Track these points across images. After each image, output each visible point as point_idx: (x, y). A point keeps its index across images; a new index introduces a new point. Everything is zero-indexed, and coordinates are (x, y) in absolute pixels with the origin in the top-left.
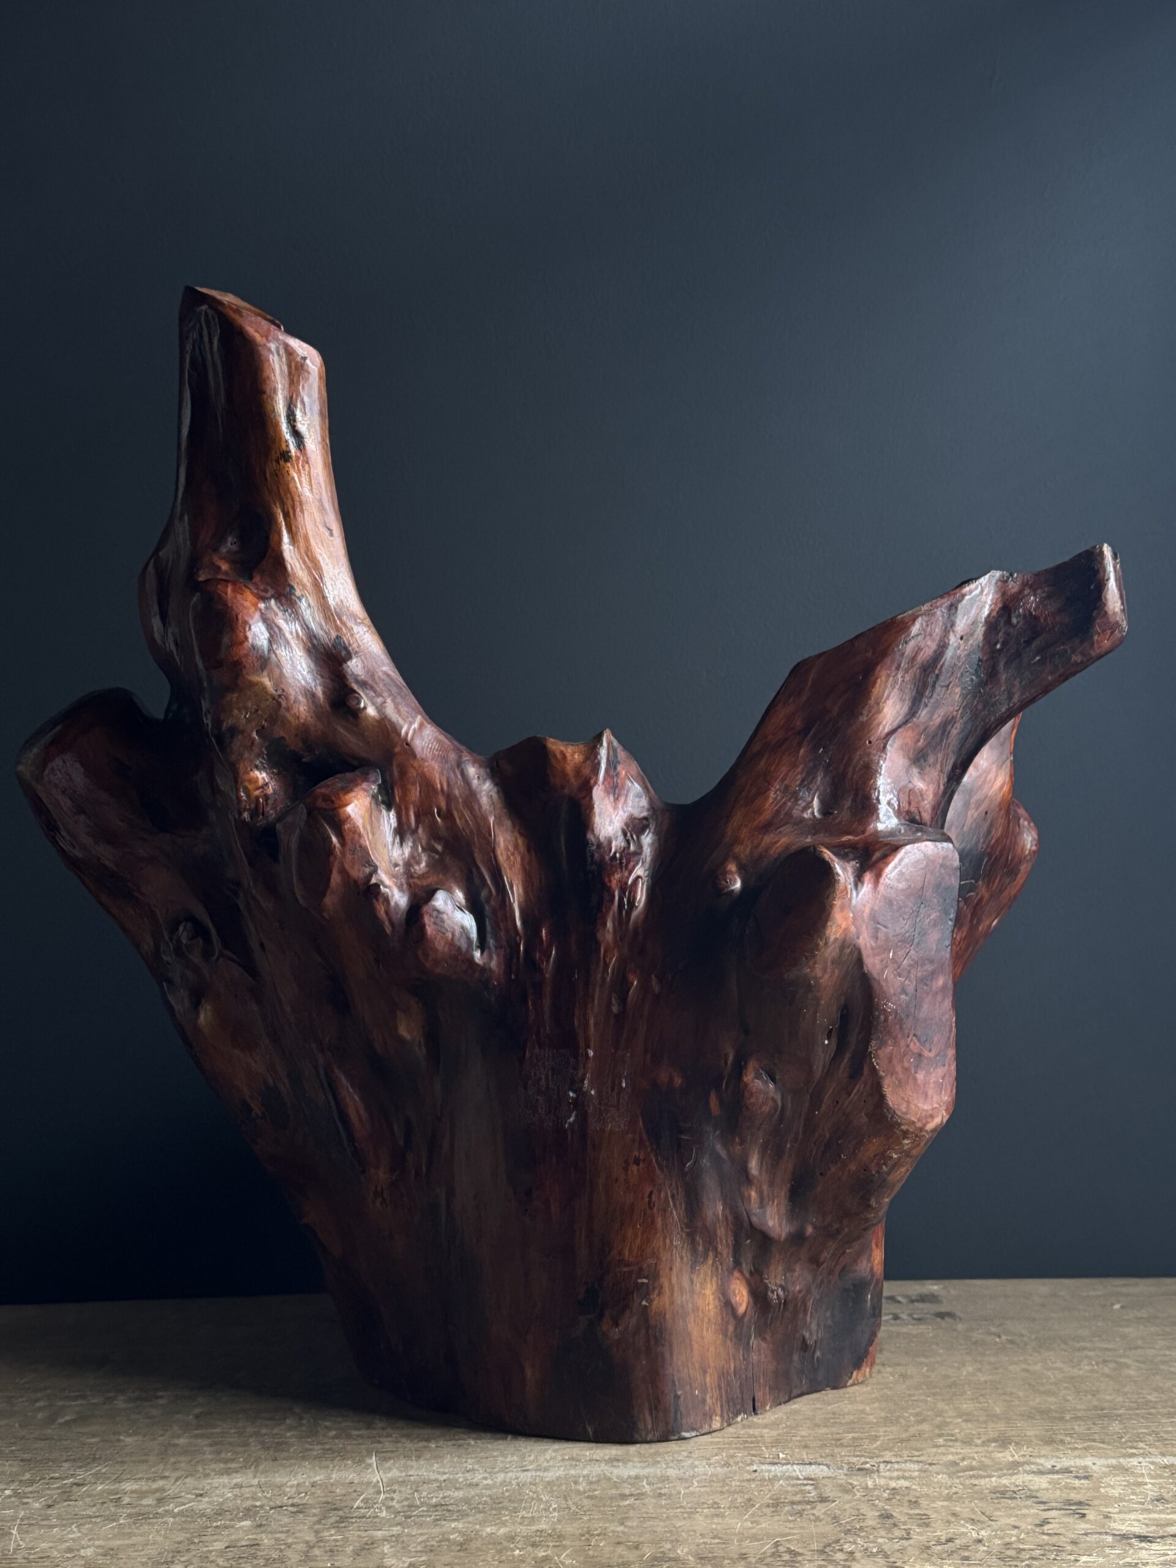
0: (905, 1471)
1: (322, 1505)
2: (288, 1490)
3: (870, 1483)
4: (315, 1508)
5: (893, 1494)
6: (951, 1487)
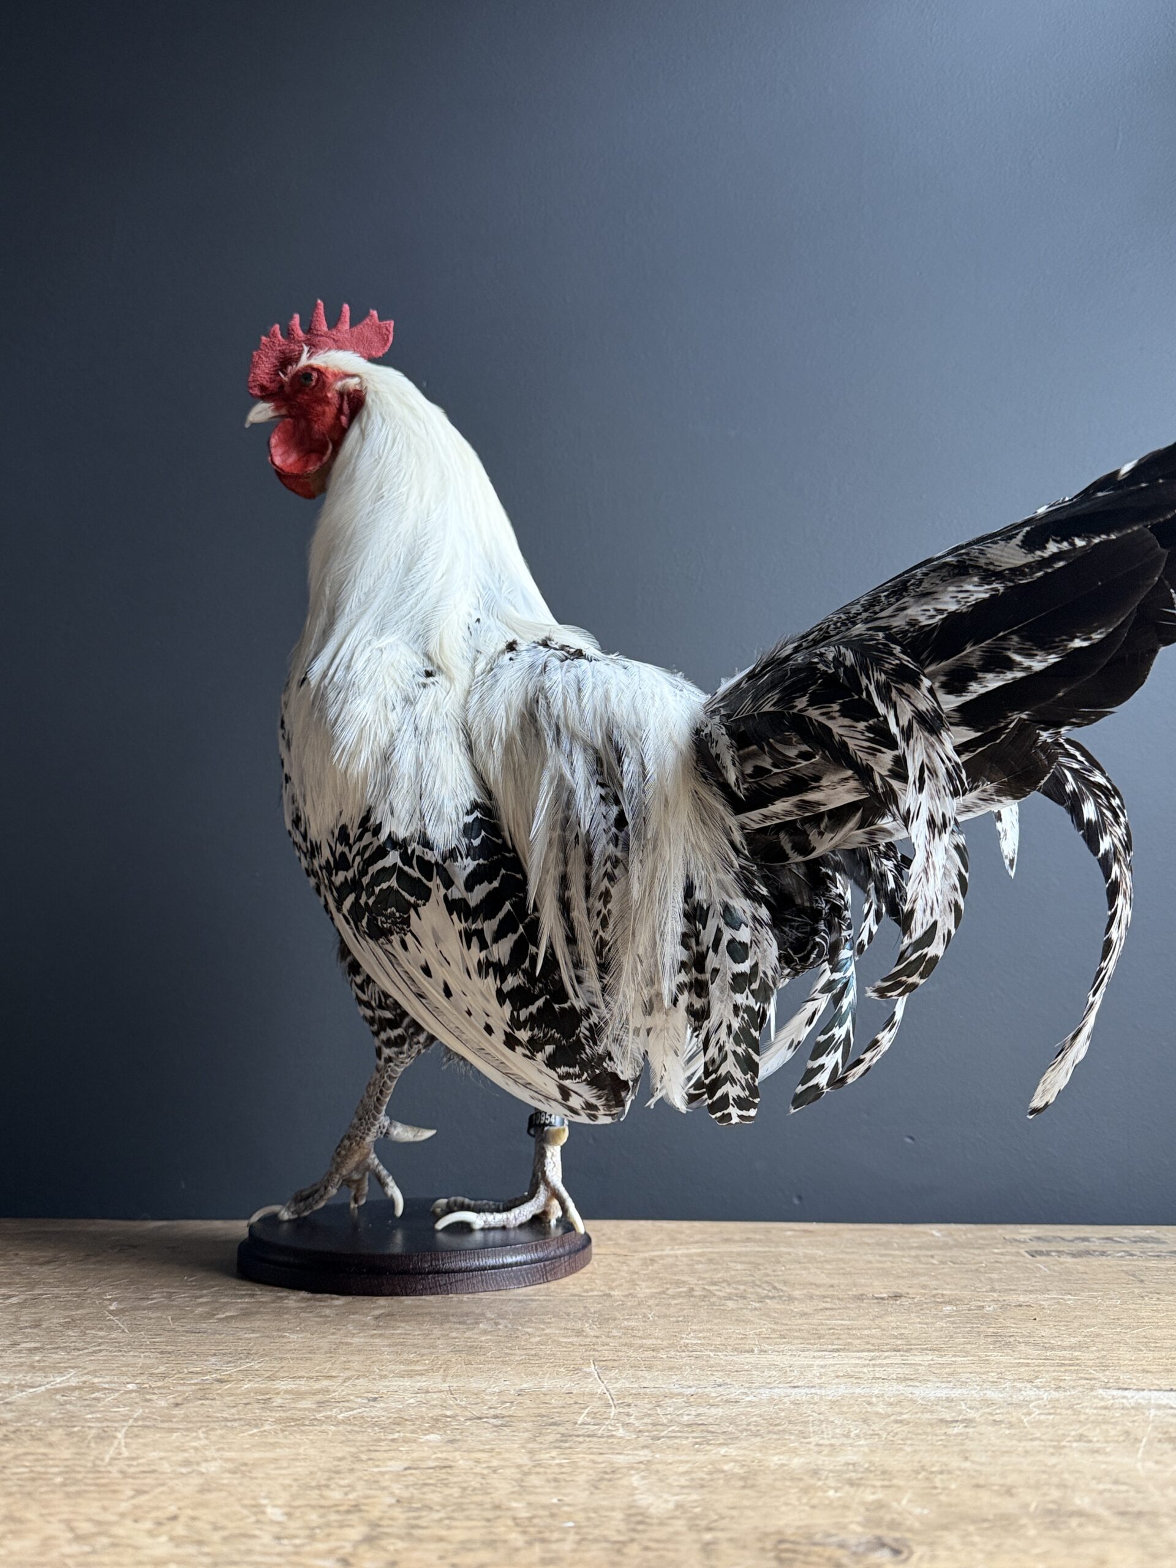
1: (534, 1419)
2: (487, 1397)
4: (526, 1422)
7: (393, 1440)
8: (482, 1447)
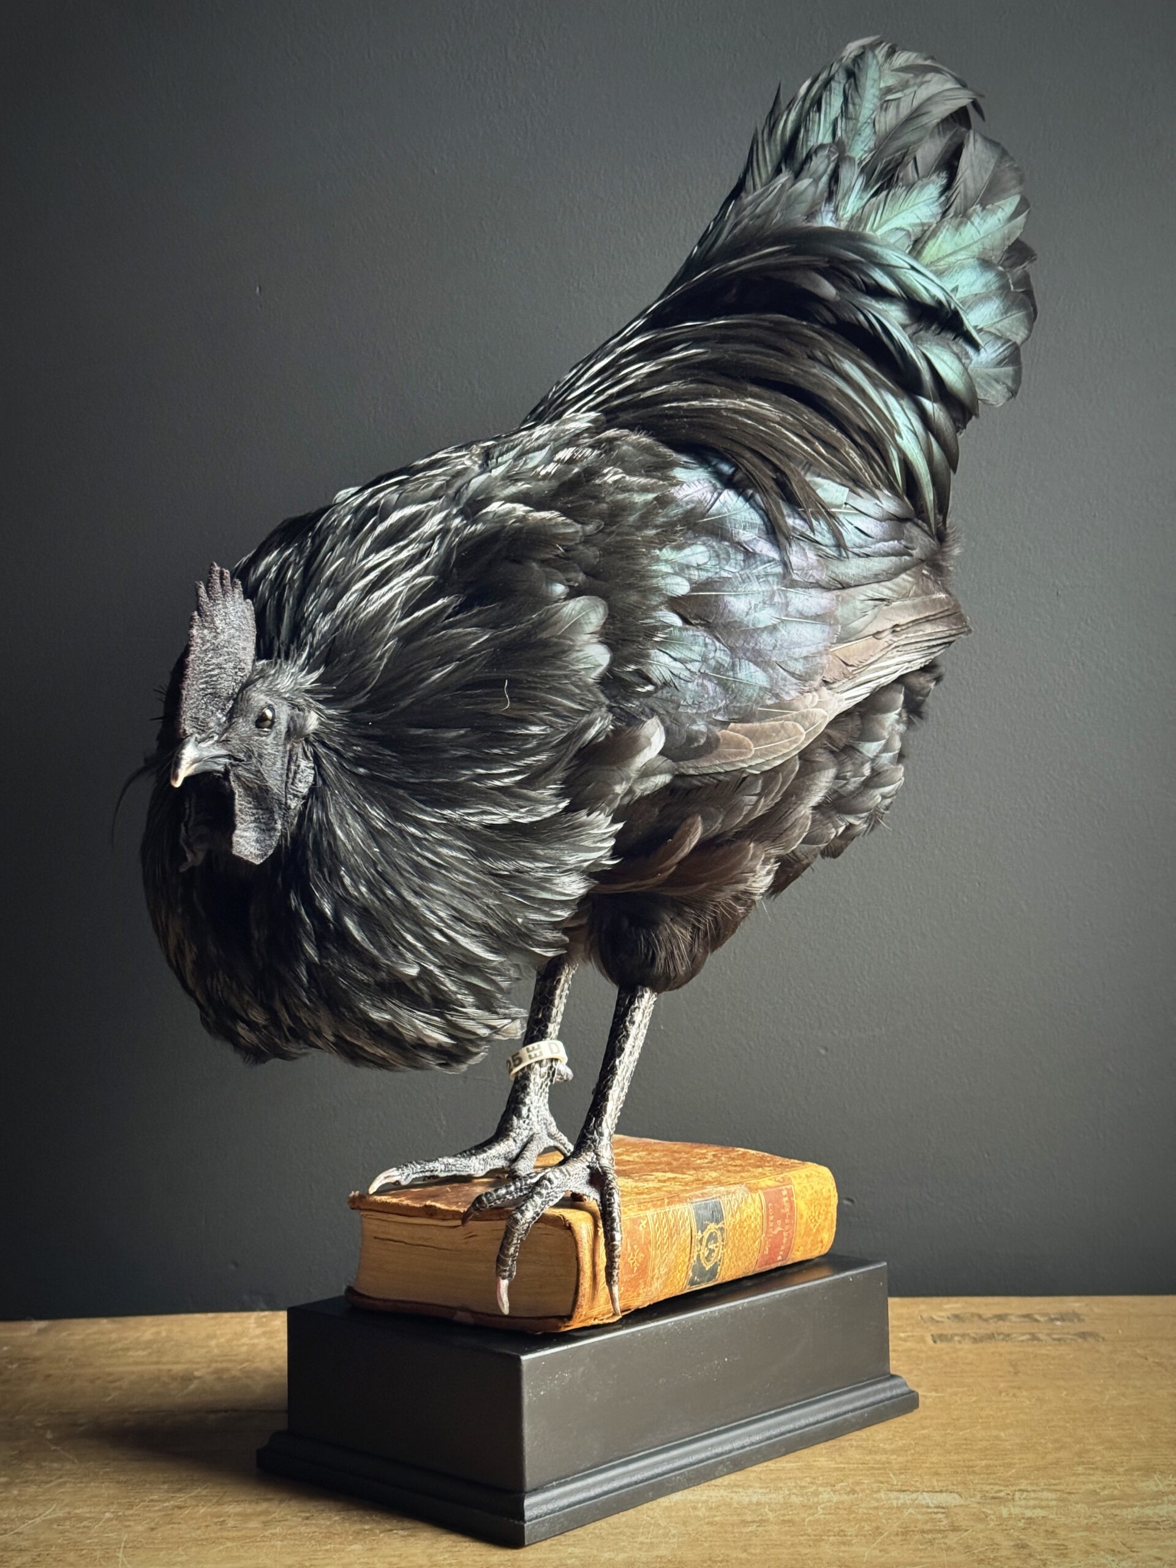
0: (1042, 1500)
3: (1005, 1512)
5: (1030, 1524)
6: (1090, 1517)
7: (327, 1550)
8: (393, 1553)
